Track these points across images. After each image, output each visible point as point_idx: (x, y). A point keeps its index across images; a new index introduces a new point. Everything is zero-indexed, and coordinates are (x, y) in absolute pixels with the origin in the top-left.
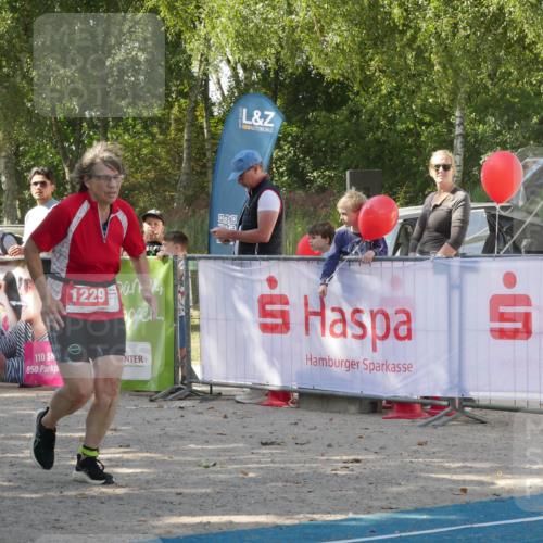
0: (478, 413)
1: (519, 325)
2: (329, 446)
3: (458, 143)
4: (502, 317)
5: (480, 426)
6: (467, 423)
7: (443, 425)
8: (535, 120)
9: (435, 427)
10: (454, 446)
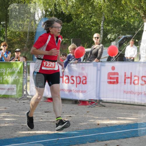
0: (103, 104)
1: (115, 80)
2: (63, 113)
3: (102, 32)
4: (111, 78)
5: (104, 107)
6: (100, 106)
7: (94, 107)
8: (122, 25)
9: (92, 107)
10: (96, 112)
